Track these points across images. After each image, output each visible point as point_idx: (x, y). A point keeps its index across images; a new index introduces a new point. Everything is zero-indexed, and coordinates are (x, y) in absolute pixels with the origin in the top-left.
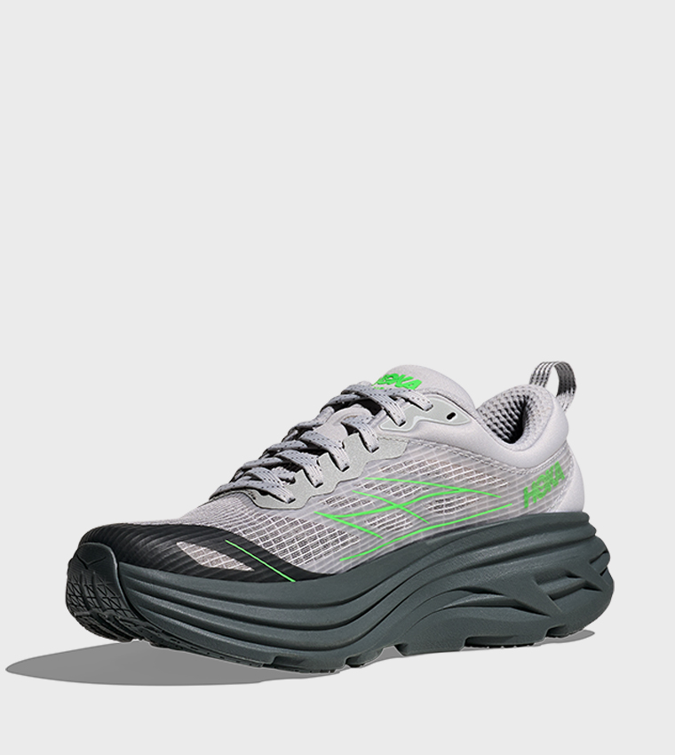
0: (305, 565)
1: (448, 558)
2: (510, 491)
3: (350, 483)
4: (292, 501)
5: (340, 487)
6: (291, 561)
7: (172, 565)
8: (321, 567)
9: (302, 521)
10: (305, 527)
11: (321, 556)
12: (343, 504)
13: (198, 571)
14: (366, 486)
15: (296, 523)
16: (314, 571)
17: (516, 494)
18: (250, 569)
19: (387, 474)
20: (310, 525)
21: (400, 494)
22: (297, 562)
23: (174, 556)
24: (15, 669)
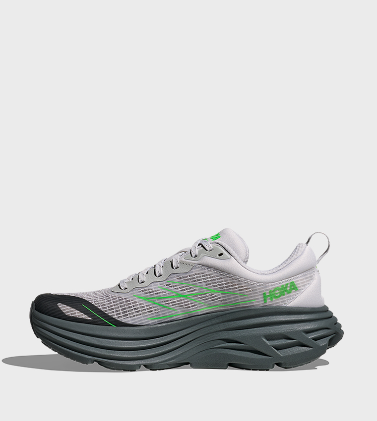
0: (123, 320)
1: (218, 323)
2: (254, 293)
3: (158, 283)
4: (126, 289)
5: (152, 284)
6: (115, 317)
7: (53, 313)
8: (134, 321)
9: (125, 299)
10: (126, 302)
11: (134, 316)
12: (151, 292)
13: (64, 318)
14: (167, 285)
15: (122, 299)
16: (129, 323)
17: (258, 295)
18: (90, 319)
19: (178, 280)
20: (129, 301)
21: (184, 290)
22: (118, 318)
23: (54, 309)
24: (5, 361)
